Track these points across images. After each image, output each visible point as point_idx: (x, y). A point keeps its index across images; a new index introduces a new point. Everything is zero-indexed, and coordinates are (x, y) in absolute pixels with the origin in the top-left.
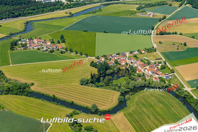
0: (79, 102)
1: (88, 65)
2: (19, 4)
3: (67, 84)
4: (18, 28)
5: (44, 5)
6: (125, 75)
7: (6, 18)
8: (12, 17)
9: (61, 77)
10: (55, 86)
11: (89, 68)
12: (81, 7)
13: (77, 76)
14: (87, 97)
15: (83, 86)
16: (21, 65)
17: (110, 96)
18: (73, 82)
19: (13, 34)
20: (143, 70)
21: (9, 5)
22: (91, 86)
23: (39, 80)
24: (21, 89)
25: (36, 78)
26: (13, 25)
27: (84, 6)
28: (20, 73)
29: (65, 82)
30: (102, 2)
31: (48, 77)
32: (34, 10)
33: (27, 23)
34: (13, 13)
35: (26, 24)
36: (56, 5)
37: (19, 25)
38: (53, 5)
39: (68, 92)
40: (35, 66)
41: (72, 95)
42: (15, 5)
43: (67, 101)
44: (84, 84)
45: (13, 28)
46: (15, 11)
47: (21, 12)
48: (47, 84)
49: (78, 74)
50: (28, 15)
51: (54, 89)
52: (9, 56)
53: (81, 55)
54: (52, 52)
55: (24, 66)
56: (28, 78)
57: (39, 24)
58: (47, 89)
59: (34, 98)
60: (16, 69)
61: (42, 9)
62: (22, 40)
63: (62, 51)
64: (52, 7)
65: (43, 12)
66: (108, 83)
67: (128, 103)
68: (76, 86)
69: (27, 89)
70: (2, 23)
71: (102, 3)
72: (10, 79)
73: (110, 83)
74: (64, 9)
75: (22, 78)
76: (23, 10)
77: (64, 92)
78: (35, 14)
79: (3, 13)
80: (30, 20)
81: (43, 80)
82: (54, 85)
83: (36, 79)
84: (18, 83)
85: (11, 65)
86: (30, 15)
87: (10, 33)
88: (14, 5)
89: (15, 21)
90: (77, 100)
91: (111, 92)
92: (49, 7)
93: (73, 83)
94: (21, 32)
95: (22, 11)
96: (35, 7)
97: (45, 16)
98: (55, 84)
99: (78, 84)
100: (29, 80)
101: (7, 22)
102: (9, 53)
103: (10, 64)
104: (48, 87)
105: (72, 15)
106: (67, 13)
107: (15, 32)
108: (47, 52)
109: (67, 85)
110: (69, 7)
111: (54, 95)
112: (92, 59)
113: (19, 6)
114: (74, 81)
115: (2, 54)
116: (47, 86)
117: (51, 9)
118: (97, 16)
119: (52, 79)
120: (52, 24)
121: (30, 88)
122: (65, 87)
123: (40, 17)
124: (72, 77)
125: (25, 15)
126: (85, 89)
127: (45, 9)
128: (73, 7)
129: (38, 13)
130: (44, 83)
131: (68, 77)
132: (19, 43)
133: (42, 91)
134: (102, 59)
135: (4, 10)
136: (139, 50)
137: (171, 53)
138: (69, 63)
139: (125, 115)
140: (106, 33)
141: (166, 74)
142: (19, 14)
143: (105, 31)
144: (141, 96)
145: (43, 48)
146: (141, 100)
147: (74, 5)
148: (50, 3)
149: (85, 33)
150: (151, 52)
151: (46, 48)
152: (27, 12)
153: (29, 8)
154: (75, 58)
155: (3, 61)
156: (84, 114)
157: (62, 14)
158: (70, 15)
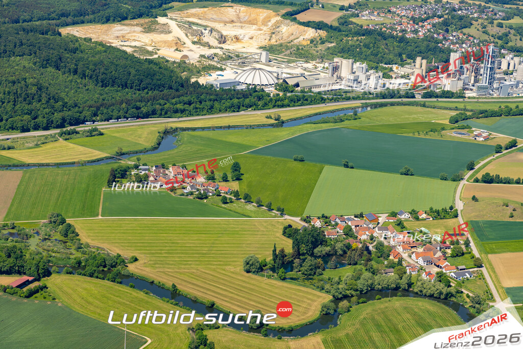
0: (229, 305)
1: (277, 232)
2: (157, 88)
3: (215, 267)
4: (140, 142)
5: (217, 95)
6: (359, 262)
7: (118, 118)
8: (134, 117)
9: (204, 252)
10: (184, 269)
11: (278, 239)
12: (311, 106)
13: (243, 252)
14: (250, 297)
15: (250, 274)
16: (119, 220)
17: (305, 300)
18: (229, 265)
19: (123, 154)
20: (407, 255)
21: (131, 88)
22: (269, 277)
23: (153, 253)
24: (105, 266)
25: (148, 248)
26: (132, 134)
27: (319, 103)
28: (113, 235)
29: (212, 263)
30: (369, 99)
31: (176, 250)
32: (190, 103)
33: (166, 132)
34: (138, 108)
35: (162, 135)
36: (248, 98)
37: (145, 135)
38: (239, 96)
39: (209, 284)
40: (153, 224)
41: (221, 292)
42: (146, 90)
43: (201, 300)
44: (253, 270)
45: (128, 141)
46: (143, 104)
47: (158, 106)
48: (168, 262)
49: (248, 249)
50: (173, 115)
51: (181, 273)
52: (102, 197)
53: (270, 210)
54: (201, 199)
55: (128, 222)
56: (128, 246)
57: (194, 137)
58: (164, 272)
59: (128, 288)
60: (107, 227)
61: (208, 103)
62: (141, 167)
63: (225, 198)
64: (236, 101)
65: (211, 110)
66: (310, 275)
67: (343, 319)
68: (233, 273)
69: (119, 267)
70: (106, 128)
71: (368, 101)
72: (88, 246)
73: (315, 273)
74: (265, 106)
75: (114, 246)
76: (162, 102)
77: (202, 281)
78: (191, 115)
79: (113, 105)
80: (174, 126)
81: (161, 253)
82: (183, 266)
83: (147, 250)
84: (103, 253)
85: (100, 217)
86: (179, 114)
87: (118, 151)
88: (144, 89)
89: (139, 125)
90: (226, 301)
91: (311, 294)
92: (229, 100)
93: (230, 267)
94: (145, 151)
95: (160, 105)
96: (193, 98)
97: (215, 120)
98: (185, 264)
99: (240, 268)
100: (128, 251)
101: (119, 127)
102: (102, 193)
103: (98, 215)
104: (169, 268)
105: (280, 123)
106: (269, 117)
107: (132, 150)
108: (191, 197)
109: (214, 270)
110: (279, 103)
111: (174, 286)
112: (291, 220)
113: (156, 92)
114: (231, 263)
115: (87, 192)
116: (167, 266)
117: (232, 106)
118: (344, 129)
119: (182, 253)
120: (224, 139)
121: (127, 266)
122: (207, 272)
123: (202, 121)
124: (232, 254)
125: (165, 114)
126: (253, 282)
127: (217, 105)
128: (289, 106)
129: (197, 112)
130: (161, 261)
131: (222, 254)
132: (133, 173)
133: (151, 275)
134: (317, 223)
135: (118, 98)
136: (413, 211)
137: (493, 225)
138: (234, 225)
139: (325, 342)
140: (348, 167)
141: (460, 267)
142: (152, 111)
143: (346, 163)
144: (380, 309)
145: (184, 188)
146: (377, 317)
147: (292, 101)
148: (235, 90)
149: (298, 165)
150: (444, 218)
151: (192, 189)
152: (171, 108)
153: (178, 99)
154: (253, 215)
155: (84, 206)
156: (230, 329)
157: (257, 118)
158: (277, 122)
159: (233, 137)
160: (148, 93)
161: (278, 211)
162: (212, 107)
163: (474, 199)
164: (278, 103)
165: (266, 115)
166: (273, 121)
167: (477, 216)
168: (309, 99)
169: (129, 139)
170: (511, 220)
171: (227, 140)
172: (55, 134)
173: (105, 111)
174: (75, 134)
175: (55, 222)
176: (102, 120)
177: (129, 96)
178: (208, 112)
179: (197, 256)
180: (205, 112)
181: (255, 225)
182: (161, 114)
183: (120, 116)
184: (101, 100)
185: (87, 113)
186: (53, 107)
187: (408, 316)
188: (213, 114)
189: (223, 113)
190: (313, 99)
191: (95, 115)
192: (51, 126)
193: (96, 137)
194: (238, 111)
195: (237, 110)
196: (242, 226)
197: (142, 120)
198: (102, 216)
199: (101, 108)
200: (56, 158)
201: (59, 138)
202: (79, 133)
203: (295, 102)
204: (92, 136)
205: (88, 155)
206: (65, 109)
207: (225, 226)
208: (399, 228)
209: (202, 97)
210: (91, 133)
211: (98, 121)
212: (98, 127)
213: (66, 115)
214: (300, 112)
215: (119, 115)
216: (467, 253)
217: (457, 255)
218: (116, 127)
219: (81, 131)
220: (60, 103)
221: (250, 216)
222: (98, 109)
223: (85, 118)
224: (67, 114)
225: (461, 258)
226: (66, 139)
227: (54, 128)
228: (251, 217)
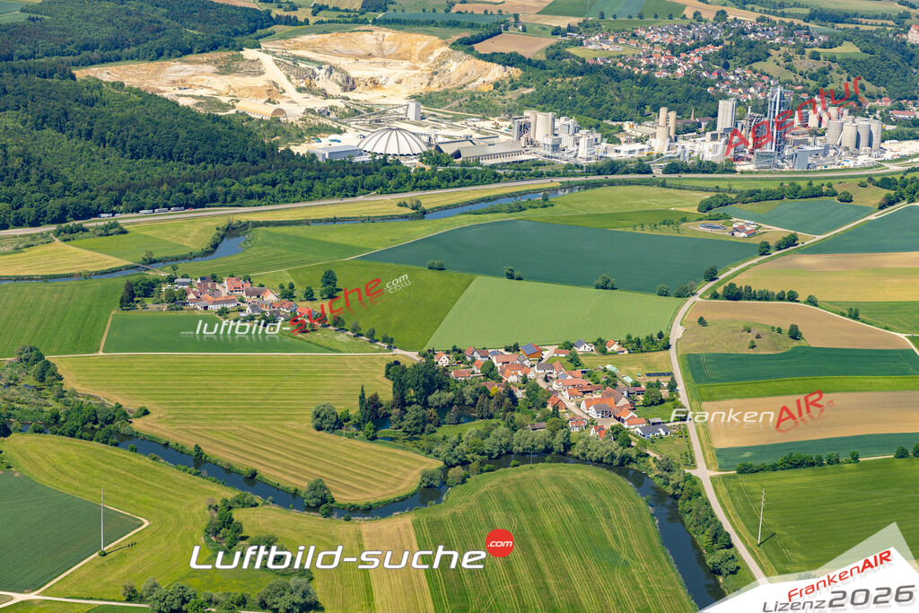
0: (279, 474)
1: (377, 373)
2: (221, 159)
3: (266, 423)
4: (185, 244)
6: (495, 415)
7: (153, 208)
8: (180, 206)
10: (220, 425)
11: (377, 383)
14: (314, 464)
15: (322, 433)
16: (130, 357)
17: (400, 468)
18: (292, 420)
19: (154, 262)
20: (574, 404)
21: (179, 160)
22: (351, 436)
23: (175, 404)
24: (96, 422)
25: (168, 397)
26: (173, 232)
28: (117, 378)
29: (265, 417)
31: (212, 399)
32: (274, 184)
33: (230, 229)
34: (187, 191)
35: (223, 233)
36: (371, 174)
37: (194, 233)
38: (357, 171)
39: (254, 446)
40: (183, 363)
41: (271, 457)
42: (203, 164)
43: (237, 468)
44: (327, 426)
45: (167, 241)
46: (197, 185)
47: (220, 188)
48: (196, 416)
50: (245, 201)
51: (213, 431)
52: (108, 325)
53: (374, 341)
55: (143, 360)
56: (137, 394)
57: (274, 235)
58: (186, 430)
59: (128, 452)
60: (110, 367)
62: (178, 280)
64: (352, 179)
65: (308, 194)
66: (416, 433)
67: (452, 494)
68: (295, 431)
69: (118, 423)
70: (133, 223)
72: (74, 393)
73: (423, 431)
74: (399, 188)
75: (116, 394)
77: (245, 443)
78: (275, 202)
79: (147, 186)
80: (244, 219)
81: (187, 404)
82: (219, 422)
83: (165, 399)
84: (96, 404)
85: (101, 353)
86: (255, 201)
87: (146, 257)
88: (200, 161)
89: (187, 218)
90: (275, 469)
91: (411, 459)
92: (338, 179)
93: (292, 423)
94: (191, 257)
95: (225, 186)
96: (281, 175)
97: (313, 210)
98: (224, 419)
99: (308, 423)
100: (136, 401)
101: (155, 221)
102: (110, 319)
103: (97, 350)
104: (195, 425)
105: (421, 214)
106: (402, 205)
107: (169, 255)
109: (267, 427)
110: (423, 182)
111: (198, 448)
112: (401, 355)
113: (219, 166)
114: (295, 417)
115: (86, 318)
116: (193, 422)
117: (344, 187)
119: (221, 404)
120: (322, 239)
121: (131, 422)
122: (255, 429)
123: (292, 212)
124: (299, 404)
125: (231, 200)
126: (323, 443)
127: (318, 186)
129: (286, 197)
130: (186, 415)
132: (164, 289)
133: (166, 434)
134: (442, 359)
135: (156, 176)
136: (600, 340)
137: (721, 360)
138: (311, 363)
139: (417, 525)
140: (513, 278)
141: (652, 420)
142: (210, 196)
143: (510, 272)
144: (513, 479)
145: (242, 311)
146: (506, 490)
147: (444, 178)
148: (351, 163)
149: (434, 275)
150: (648, 350)
151: (253, 311)
152: (241, 191)
153: (254, 176)
154: (344, 348)
155: (78, 338)
156: (273, 508)
157: (384, 206)
158: (414, 211)
159: (337, 236)
160: (205, 168)
161: (384, 342)
162: (310, 190)
163: (702, 322)
164: (421, 182)
165: (398, 201)
166: (408, 211)
167: (699, 347)
168: (474, 176)
169: (168, 239)
170: (752, 352)
171: (328, 239)
172: (48, 233)
173: (133, 195)
174: (80, 232)
175: (27, 360)
176: (127, 211)
177: (174, 173)
178: (303, 196)
179: (244, 407)
180: (298, 197)
181: (344, 363)
182: (225, 201)
183: (157, 203)
184: (127, 180)
185: (103, 200)
186: (48, 190)
187: (556, 489)
188: (311, 200)
189: (328, 198)
190: (480, 176)
191: (118, 202)
192: (44, 221)
193: (115, 236)
194: (353, 196)
195: (352, 193)
196: (324, 365)
197: (194, 210)
198: (103, 352)
199: (127, 192)
200: (45, 268)
201: (54, 238)
202: (88, 231)
203: (449, 181)
204: (108, 235)
205: (96, 264)
206: (67, 193)
207: (298, 365)
208: (572, 366)
209: (296, 173)
210: (106, 231)
211: (121, 213)
212: (120, 222)
213: (68, 202)
214: (455, 196)
215: (155, 202)
216: (669, 400)
217: (652, 404)
218: (149, 222)
219: (92, 227)
220: (60, 184)
221: (340, 349)
222: (122, 192)
223: (99, 207)
224: (69, 200)
225: (658, 407)
226: (65, 240)
227: (48, 223)
228: (340, 352)
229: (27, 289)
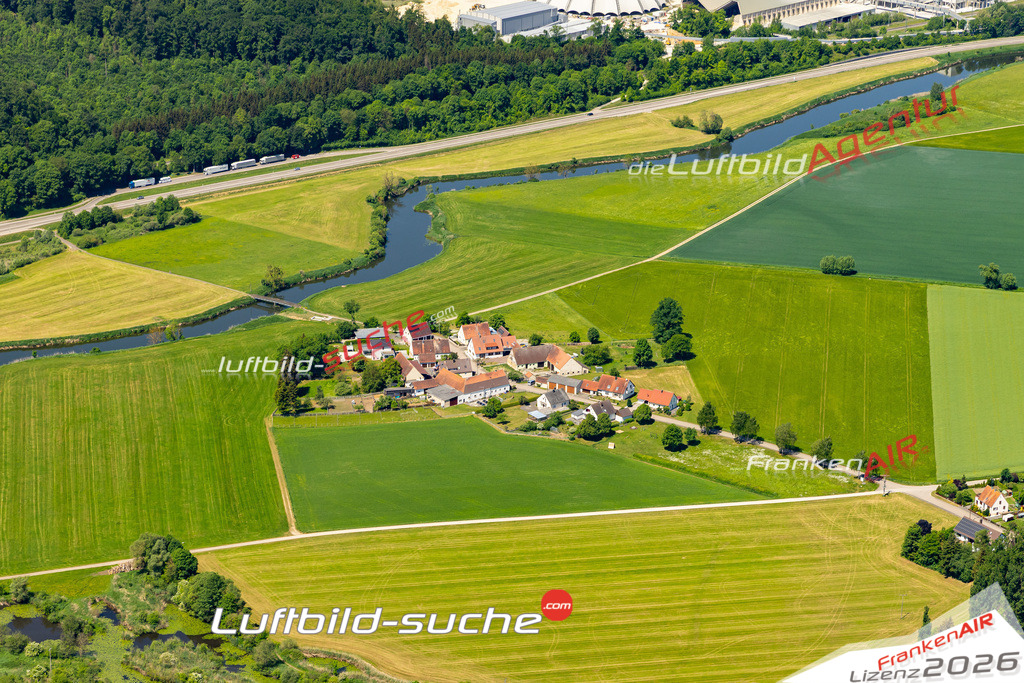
2: (329, 50)
4: (325, 240)
5: (512, 61)
7: (229, 160)
8: (277, 152)
19: (286, 286)
21: (251, 57)
26: (287, 214)
27: (812, 66)
30: (952, 40)
32: (437, 94)
33: (390, 197)
34: (285, 122)
35: (383, 209)
36: (602, 64)
37: (329, 214)
38: (579, 59)
42: (298, 61)
46: (296, 108)
47: (345, 112)
50: (395, 135)
61: (497, 91)
62: (360, 333)
63: (677, 434)
64: (574, 77)
65: (504, 112)
70: (201, 197)
71: (951, 49)
74: (659, 88)
76: (355, 96)
78: (446, 131)
79: (208, 115)
80: (408, 172)
86: (410, 133)
87: (269, 278)
88: (290, 56)
89: (298, 179)
92: (551, 77)
95: (349, 105)
96: (442, 77)
97: (522, 144)
101: (241, 189)
105: (723, 142)
106: (684, 124)
107: (307, 270)
108: (560, 434)
110: (699, 73)
113: (329, 65)
117: (565, 93)
123: (485, 152)
125: (369, 135)
127: (518, 93)
128: (728, 80)
129: (464, 120)
135: (216, 92)
140: (1000, 287)
142: (331, 129)
143: (994, 276)
147: (735, 63)
148: (558, 39)
152: (385, 115)
153: (399, 83)
157: (650, 128)
158: (713, 137)
160: (302, 70)
162: (506, 104)
164: (696, 73)
165: (670, 115)
166: (699, 138)
168: (784, 55)
169: (285, 229)
172: (51, 227)
173: (187, 140)
174: (110, 224)
176: (180, 170)
177: (250, 83)
178: (495, 117)
180: (488, 119)
182: (357, 137)
183: (235, 151)
184: (164, 104)
185: (133, 153)
186: (25, 139)
188: (510, 123)
189: (540, 117)
190: (796, 55)
191: (157, 152)
192: (31, 203)
193: (178, 230)
194: (583, 109)
195: (581, 104)
197: (302, 159)
199: (172, 131)
200: (77, 317)
201: (63, 241)
202: (121, 220)
203: (743, 67)
204: (166, 228)
205: (175, 299)
206: (62, 141)
209: (471, 70)
210: (165, 217)
211: (169, 173)
212: (177, 194)
213: (73, 162)
214: (766, 98)
215: (231, 148)
218: (231, 191)
219: (128, 211)
220: (45, 124)
222: (163, 131)
223: (129, 166)
224: (77, 157)
226: (89, 246)
227: (39, 207)
229: (67, 372)
